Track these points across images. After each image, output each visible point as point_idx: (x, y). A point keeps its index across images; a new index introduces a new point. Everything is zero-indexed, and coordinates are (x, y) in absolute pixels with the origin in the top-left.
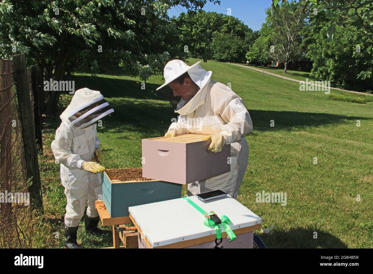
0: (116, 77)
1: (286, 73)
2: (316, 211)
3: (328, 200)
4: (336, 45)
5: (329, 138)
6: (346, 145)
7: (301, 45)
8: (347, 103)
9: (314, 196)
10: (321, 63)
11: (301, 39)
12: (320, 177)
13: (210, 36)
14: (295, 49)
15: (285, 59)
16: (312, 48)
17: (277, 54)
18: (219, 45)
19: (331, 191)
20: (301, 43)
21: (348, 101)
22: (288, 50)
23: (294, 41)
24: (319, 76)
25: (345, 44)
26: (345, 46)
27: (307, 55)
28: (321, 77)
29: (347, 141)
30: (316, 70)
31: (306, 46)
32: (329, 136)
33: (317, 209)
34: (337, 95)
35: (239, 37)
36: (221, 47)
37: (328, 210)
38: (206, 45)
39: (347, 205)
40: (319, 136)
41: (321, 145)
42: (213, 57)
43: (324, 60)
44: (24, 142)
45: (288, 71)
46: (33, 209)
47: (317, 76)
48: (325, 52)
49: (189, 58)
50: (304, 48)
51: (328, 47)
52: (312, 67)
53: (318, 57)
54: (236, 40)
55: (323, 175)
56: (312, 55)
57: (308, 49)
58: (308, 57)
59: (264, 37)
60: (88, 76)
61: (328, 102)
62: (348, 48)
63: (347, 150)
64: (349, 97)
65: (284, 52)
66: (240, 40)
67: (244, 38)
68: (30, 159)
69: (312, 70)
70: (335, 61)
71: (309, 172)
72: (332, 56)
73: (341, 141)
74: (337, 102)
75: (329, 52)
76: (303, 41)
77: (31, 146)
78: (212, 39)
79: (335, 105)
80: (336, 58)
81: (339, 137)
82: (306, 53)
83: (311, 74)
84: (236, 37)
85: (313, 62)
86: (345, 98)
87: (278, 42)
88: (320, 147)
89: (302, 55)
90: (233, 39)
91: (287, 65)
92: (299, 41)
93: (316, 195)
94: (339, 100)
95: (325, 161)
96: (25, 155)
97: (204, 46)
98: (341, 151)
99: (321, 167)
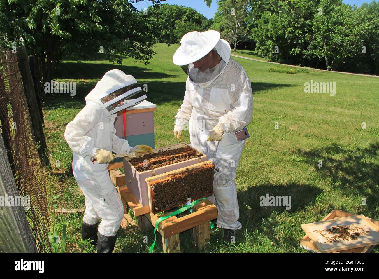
0: (98, 62)
1: (236, 51)
2: (257, 152)
3: (266, 144)
4: (274, 29)
5: (268, 100)
6: (280, 105)
7: (246, 29)
8: (283, 74)
9: (256, 142)
10: (263, 43)
11: (246, 25)
12: (261, 129)
13: (173, 24)
14: (242, 32)
15: (234, 40)
16: (255, 32)
17: (227, 36)
18: (181, 31)
19: (268, 138)
20: (246, 28)
21: (284, 72)
22: (236, 34)
23: (240, 26)
24: (262, 53)
25: (280, 28)
26: (280, 29)
27: (251, 37)
28: (263, 54)
29: (281, 102)
30: (259, 48)
31: (250, 29)
32: (268, 98)
33: (258, 151)
34: (276, 68)
35: (197, 24)
36: (183, 33)
37: (265, 151)
38: (170, 32)
39: (279, 146)
40: (261, 99)
41: (262, 106)
42: (177, 41)
43: (264, 40)
44: (31, 115)
45: (237, 50)
46: (44, 166)
47: (260, 53)
48: (265, 35)
49: (156, 43)
50: (249, 32)
51: (268, 30)
52: (255, 47)
53: (260, 39)
54: (195, 27)
55: (263, 127)
56: (255, 37)
57: (252, 32)
58: (253, 39)
59: (217, 24)
60: (75, 63)
61: (269, 73)
62: (282, 31)
63: (281, 108)
64: (284, 69)
65: (233, 35)
66: (198, 26)
67: (201, 25)
68: (37, 128)
69: (256, 49)
70: (274, 41)
71: (253, 126)
72: (271, 38)
73: (277, 102)
74: (276, 73)
75: (269, 34)
76: (248, 26)
77: (36, 118)
78: (175, 27)
79: (274, 75)
80: (274, 39)
81: (275, 99)
82: (250, 35)
83: (255, 52)
84: (194, 24)
85: (256, 42)
86: (281, 70)
87: (228, 28)
88: (262, 107)
89: (247, 37)
90: (192, 26)
91: (237, 45)
92: (244, 25)
93: (257, 141)
94: (277, 72)
95: (265, 117)
96: (33, 125)
97: (169, 32)
98: (277, 109)
99: (262, 121)
